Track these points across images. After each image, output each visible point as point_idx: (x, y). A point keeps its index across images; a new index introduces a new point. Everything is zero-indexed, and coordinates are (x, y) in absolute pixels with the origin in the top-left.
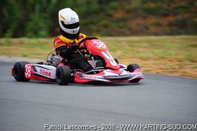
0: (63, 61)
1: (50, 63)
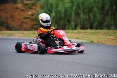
0: (42, 42)
1: (35, 43)
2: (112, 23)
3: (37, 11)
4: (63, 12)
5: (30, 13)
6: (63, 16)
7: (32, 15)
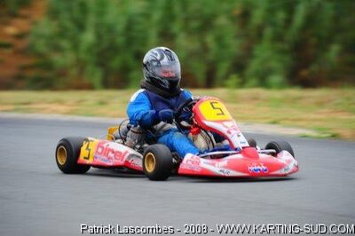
2: (274, 64)
3: (35, 23)
4: (120, 27)
5: (11, 30)
6: (120, 40)
7: (20, 36)
